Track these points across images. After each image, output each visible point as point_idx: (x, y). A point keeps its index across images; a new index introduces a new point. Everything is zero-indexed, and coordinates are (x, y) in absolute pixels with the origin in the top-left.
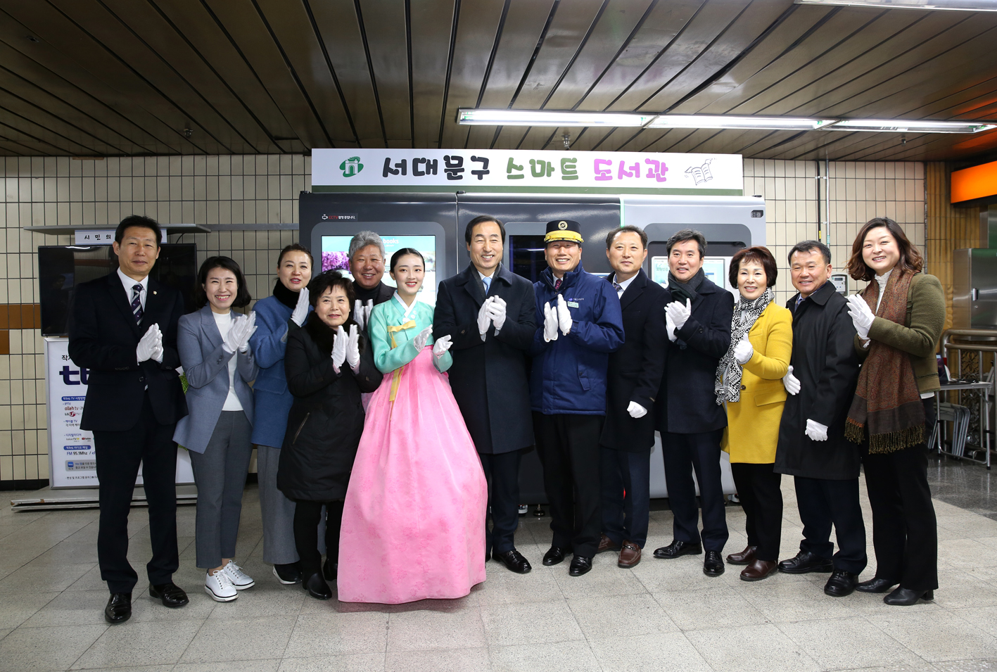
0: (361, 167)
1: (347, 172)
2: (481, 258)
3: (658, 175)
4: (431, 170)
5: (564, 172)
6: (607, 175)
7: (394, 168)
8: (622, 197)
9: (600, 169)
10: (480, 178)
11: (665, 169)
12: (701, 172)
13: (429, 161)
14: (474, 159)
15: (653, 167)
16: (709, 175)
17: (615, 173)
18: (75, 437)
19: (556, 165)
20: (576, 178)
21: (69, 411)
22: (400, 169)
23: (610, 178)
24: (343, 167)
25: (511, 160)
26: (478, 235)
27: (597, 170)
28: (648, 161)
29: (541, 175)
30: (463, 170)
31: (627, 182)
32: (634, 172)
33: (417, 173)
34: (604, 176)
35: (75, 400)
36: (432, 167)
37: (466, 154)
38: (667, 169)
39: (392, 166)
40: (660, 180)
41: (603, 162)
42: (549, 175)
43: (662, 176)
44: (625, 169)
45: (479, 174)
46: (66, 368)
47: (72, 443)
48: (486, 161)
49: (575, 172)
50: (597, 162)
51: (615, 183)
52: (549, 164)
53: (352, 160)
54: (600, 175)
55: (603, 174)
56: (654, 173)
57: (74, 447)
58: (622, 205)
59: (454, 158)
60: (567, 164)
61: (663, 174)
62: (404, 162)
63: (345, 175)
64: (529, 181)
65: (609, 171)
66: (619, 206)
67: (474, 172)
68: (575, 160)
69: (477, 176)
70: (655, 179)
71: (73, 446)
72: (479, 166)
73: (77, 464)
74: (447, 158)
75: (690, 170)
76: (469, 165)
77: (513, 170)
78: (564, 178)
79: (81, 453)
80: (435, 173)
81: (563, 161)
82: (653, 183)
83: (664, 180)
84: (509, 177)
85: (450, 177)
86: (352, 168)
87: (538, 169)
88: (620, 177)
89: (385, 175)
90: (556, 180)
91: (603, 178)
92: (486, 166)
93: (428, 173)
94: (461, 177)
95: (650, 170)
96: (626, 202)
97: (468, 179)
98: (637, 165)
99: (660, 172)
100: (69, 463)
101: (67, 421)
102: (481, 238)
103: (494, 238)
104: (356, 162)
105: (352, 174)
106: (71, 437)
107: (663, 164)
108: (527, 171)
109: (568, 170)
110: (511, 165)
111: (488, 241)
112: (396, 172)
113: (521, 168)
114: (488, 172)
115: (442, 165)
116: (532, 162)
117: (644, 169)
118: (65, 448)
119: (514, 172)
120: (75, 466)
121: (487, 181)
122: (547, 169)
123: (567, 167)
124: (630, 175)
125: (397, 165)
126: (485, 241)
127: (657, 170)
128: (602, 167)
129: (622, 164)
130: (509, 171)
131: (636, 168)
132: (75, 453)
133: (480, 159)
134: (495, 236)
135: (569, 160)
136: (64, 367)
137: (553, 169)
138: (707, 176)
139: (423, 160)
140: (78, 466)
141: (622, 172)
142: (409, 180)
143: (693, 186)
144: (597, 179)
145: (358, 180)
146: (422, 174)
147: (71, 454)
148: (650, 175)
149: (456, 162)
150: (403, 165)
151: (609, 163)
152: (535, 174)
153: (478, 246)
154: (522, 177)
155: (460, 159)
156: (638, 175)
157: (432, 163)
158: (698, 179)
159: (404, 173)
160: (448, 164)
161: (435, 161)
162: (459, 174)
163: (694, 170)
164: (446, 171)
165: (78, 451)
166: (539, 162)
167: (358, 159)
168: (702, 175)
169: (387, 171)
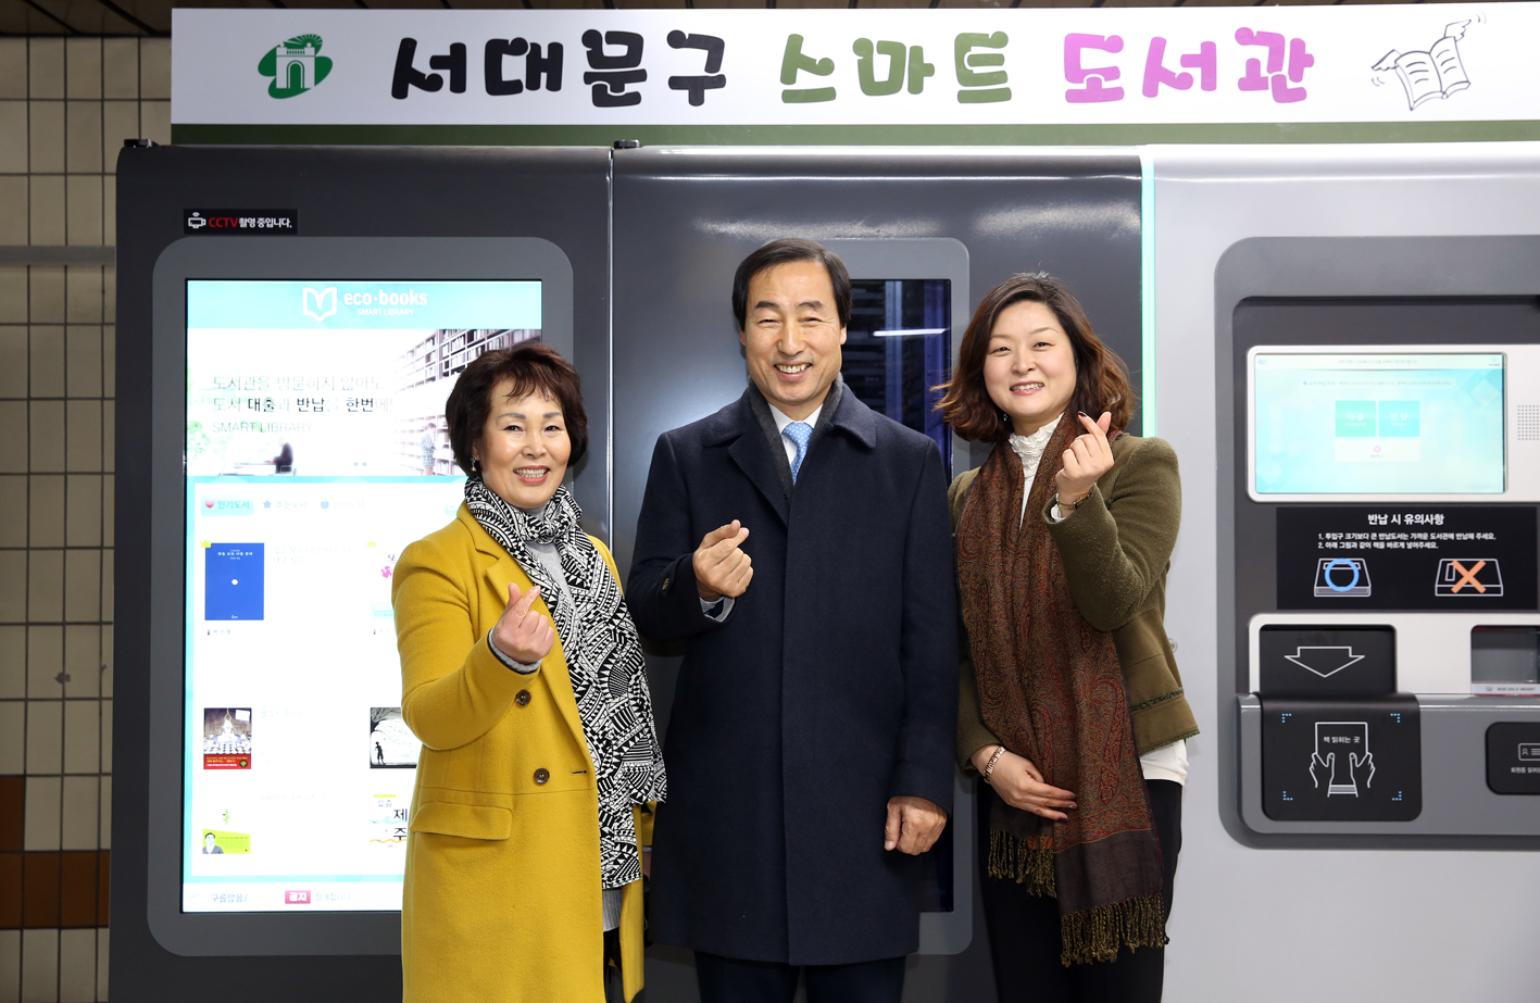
0: (323, 67)
1: (282, 83)
2: (773, 372)
3: (1279, 83)
4: (544, 76)
5: (964, 77)
6: (1106, 85)
7: (427, 71)
8: (1149, 155)
9: (1084, 65)
10: (696, 100)
11: (1301, 59)
12: (1429, 66)
13: (536, 48)
14: (676, 39)
15: (1262, 53)
16: (1457, 75)
17: (1132, 76)
19: (941, 56)
20: (1005, 95)
22: (445, 74)
23: (1117, 94)
24: (267, 65)
25: (795, 42)
26: (762, 305)
27: (1073, 70)
28: (1244, 36)
29: (890, 87)
30: (641, 76)
31: (1171, 107)
32: (1196, 73)
33: (497, 85)
34: (1096, 89)
36: (546, 67)
37: (651, 24)
38: (1309, 61)
39: (421, 64)
40: (1284, 95)
41: (1095, 42)
42: (916, 88)
43: (1291, 85)
44: (1165, 64)
45: (695, 88)
48: (714, 47)
49: (1002, 77)
50: (1074, 44)
51: (1133, 109)
52: (917, 52)
53: (296, 44)
54: (1083, 86)
55: (1094, 83)
56: (1264, 73)
58: (1148, 179)
59: (614, 37)
60: (976, 50)
61: (1297, 74)
62: (459, 50)
63: (275, 92)
64: (852, 107)
65: (1113, 73)
66: (1138, 186)
67: (676, 83)
68: (1000, 39)
69: (685, 94)
70: (1268, 93)
72: (693, 62)
74: (591, 39)
75: (1389, 62)
76: (660, 61)
77: (801, 73)
78: (964, 97)
80: (554, 85)
81: (963, 42)
82: (1262, 108)
83: (1300, 95)
84: (789, 97)
85: (600, 99)
86: (295, 71)
87: (882, 68)
88: (1150, 90)
89: (399, 92)
90: (939, 103)
91: (1095, 94)
92: (714, 62)
93: (533, 84)
94: (635, 99)
95: (1253, 65)
96: (1160, 169)
97: (658, 105)
98: (1209, 49)
99: (1285, 71)
102: (769, 314)
103: (810, 313)
104: (309, 50)
105: (295, 88)
107: (1298, 45)
108: (845, 77)
109: (977, 70)
110: (794, 60)
111: (791, 322)
112: (432, 84)
113: (825, 67)
114: (720, 82)
115: (576, 62)
116: (863, 47)
117: (1232, 62)
119: (805, 80)
121: (717, 108)
122: (911, 69)
123: (976, 60)
124: (1183, 82)
125: (436, 62)
126: (783, 320)
127: (1275, 63)
128: (1091, 59)
129: (1158, 47)
130: (788, 76)
131: (1206, 58)
133: (697, 41)
134: (814, 305)
135: (982, 40)
137: (930, 70)
138: (1448, 79)
139: (518, 46)
141: (1155, 76)
142: (474, 107)
143: (1400, 114)
144: (1072, 97)
145: (315, 108)
146: (514, 88)
148: (1251, 81)
149: (620, 50)
150: (455, 59)
151: (1115, 45)
152: (870, 86)
153: (763, 337)
154: (828, 94)
155: (634, 42)
156: (1209, 83)
157: (544, 55)
158: (1418, 90)
159: (459, 85)
160: (595, 57)
161: (556, 49)
162: (630, 88)
163: (1403, 62)
164: (588, 78)
166: (885, 47)
167: (316, 42)
168: (1432, 75)
169: (405, 78)
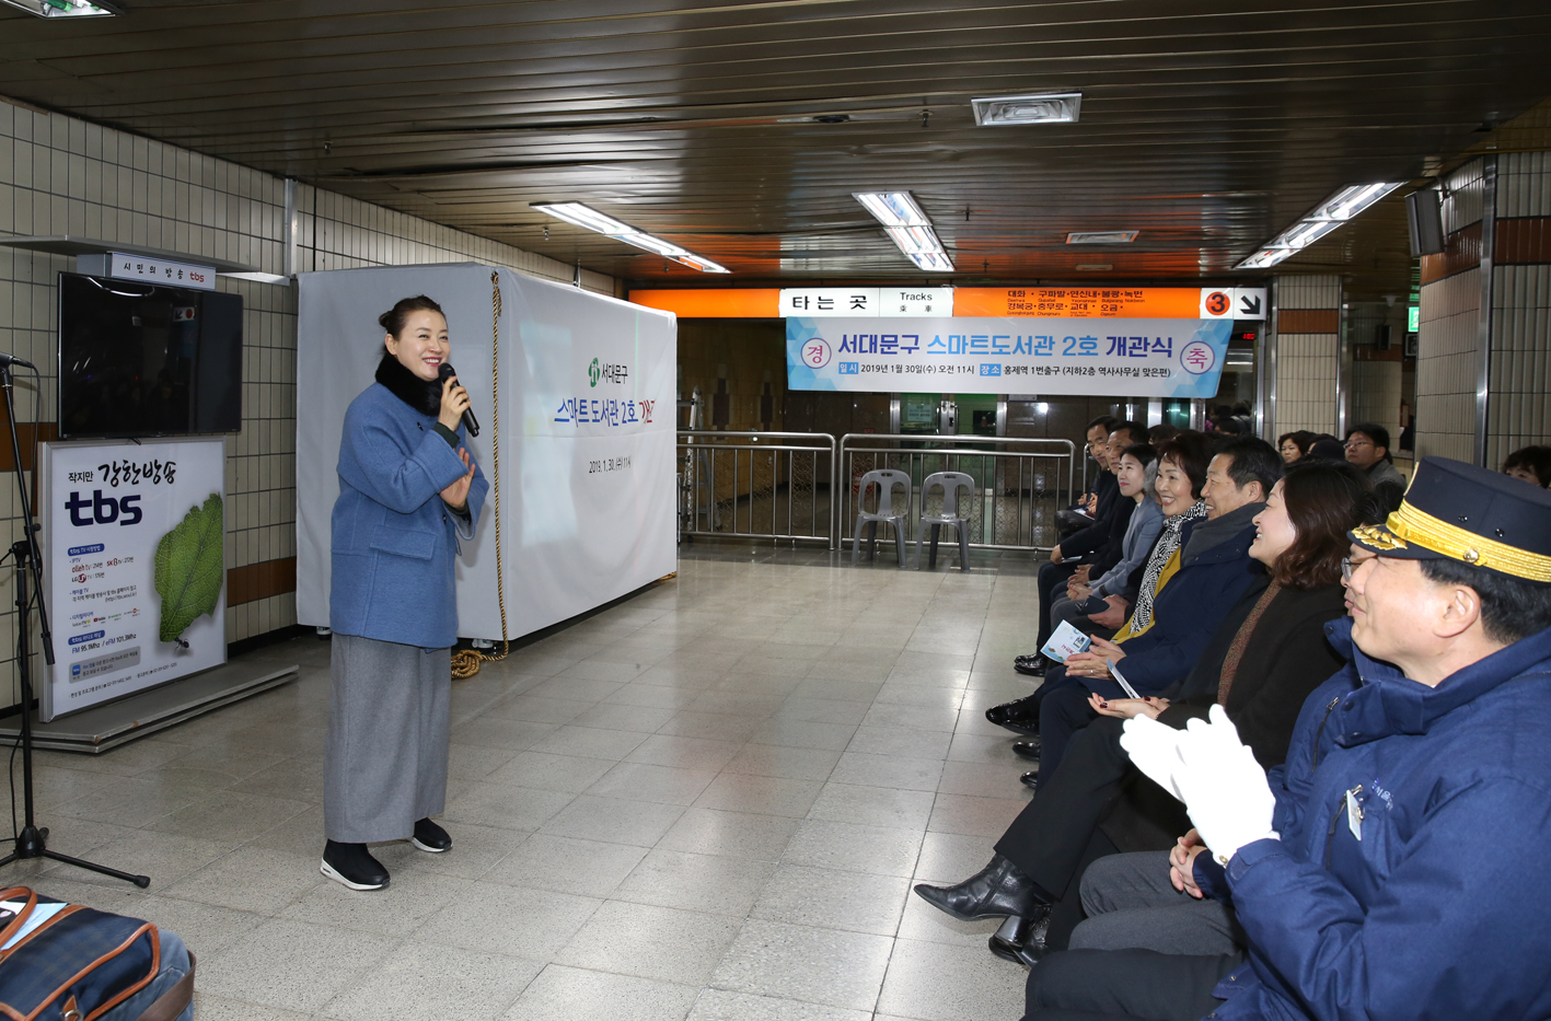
18: (84, 619)
21: (77, 574)
35: (87, 552)
46: (74, 496)
47: (81, 631)
57: (83, 638)
71: (82, 636)
73: (85, 667)
79: (92, 647)
100: (75, 667)
101: (74, 592)
106: (79, 620)
118: (71, 642)
120: (82, 670)
132: (84, 648)
136: (72, 494)
140: (86, 670)
147: (77, 650)
165: (87, 643)
